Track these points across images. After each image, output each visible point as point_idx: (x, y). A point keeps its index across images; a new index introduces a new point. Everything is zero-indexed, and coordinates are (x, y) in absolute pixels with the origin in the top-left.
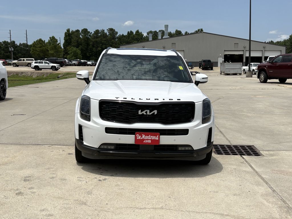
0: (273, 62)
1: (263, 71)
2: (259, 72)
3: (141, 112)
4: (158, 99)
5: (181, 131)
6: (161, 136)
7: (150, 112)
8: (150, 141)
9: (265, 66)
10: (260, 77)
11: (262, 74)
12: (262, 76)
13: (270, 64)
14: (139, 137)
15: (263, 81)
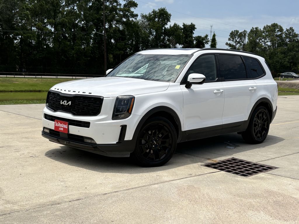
4: (75, 92)
5: (86, 124)
6: (70, 126)
7: (67, 103)
8: (62, 129)
14: (57, 125)
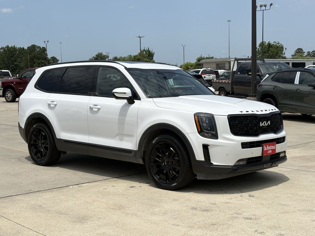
0: (21, 77)
1: (9, 88)
2: (3, 89)
3: (262, 123)
9: (12, 83)
10: (6, 95)
11: (9, 92)
12: (9, 95)
13: (18, 80)
15: (11, 100)
